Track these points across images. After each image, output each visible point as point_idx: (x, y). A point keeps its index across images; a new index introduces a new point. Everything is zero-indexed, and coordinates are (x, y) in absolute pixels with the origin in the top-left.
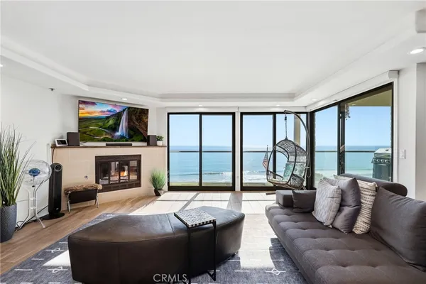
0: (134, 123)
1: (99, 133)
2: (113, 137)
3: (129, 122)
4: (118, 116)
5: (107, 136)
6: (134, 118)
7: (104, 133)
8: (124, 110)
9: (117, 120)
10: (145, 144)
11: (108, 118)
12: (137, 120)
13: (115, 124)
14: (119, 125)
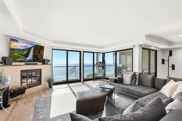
0: (36, 54)
1: (18, 57)
2: (25, 60)
3: (34, 53)
4: (29, 49)
5: (23, 59)
6: (37, 51)
7: (21, 58)
8: (32, 47)
9: (28, 52)
10: (42, 63)
11: (24, 50)
12: (38, 52)
13: (27, 53)
14: (29, 54)
